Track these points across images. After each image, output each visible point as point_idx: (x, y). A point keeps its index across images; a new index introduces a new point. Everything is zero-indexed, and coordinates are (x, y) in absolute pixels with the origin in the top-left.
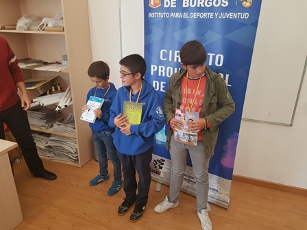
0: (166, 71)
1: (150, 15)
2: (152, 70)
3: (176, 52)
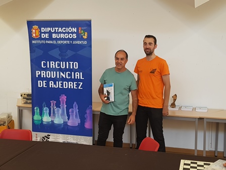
0: (46, 74)
1: (33, 42)
2: (37, 74)
3: (51, 62)
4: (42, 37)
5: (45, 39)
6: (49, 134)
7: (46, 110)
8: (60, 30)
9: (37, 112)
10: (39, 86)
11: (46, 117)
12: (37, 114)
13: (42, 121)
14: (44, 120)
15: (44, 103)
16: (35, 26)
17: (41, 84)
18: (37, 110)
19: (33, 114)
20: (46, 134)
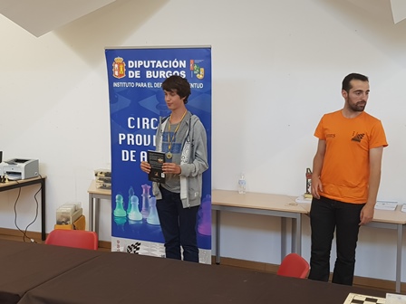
0: (135, 139)
1: (115, 85)
2: (120, 139)
3: (144, 119)
4: (130, 76)
5: (134, 80)
6: (139, 242)
7: (134, 201)
8: (159, 64)
9: (119, 204)
10: (123, 159)
11: (134, 213)
12: (119, 207)
13: (128, 219)
14: (130, 217)
15: (131, 188)
16: (119, 58)
17: (127, 156)
18: (119, 199)
19: (114, 207)
20: (134, 242)
